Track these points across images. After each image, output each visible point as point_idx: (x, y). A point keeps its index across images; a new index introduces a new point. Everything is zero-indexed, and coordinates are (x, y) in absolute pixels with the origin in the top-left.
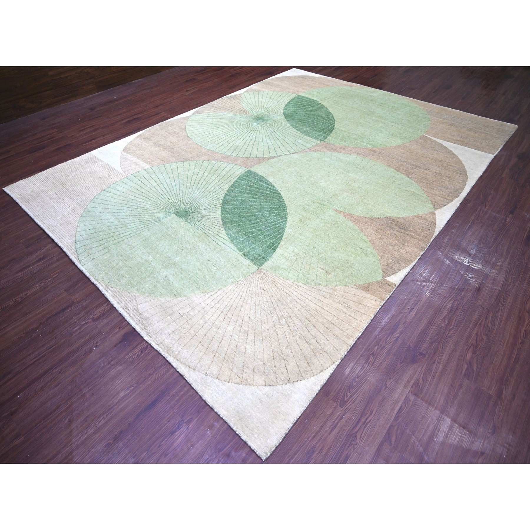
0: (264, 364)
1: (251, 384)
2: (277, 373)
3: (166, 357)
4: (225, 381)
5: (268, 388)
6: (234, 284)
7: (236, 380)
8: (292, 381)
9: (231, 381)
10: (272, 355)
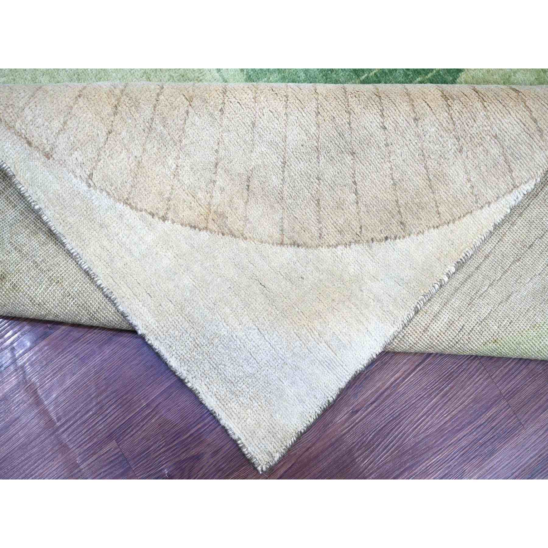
0: (284, 163)
1: (236, 233)
2: (322, 203)
4: (153, 215)
5: (289, 252)
7: (187, 212)
8: (370, 235)
9: (170, 215)
10: (313, 129)
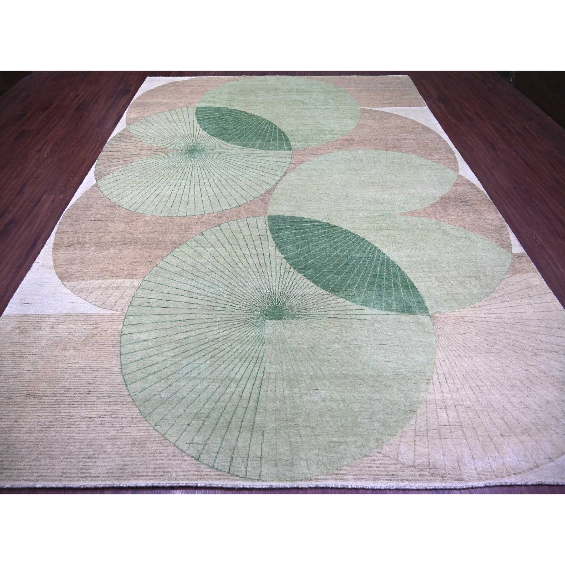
3: (504, 484)
6: (438, 350)
